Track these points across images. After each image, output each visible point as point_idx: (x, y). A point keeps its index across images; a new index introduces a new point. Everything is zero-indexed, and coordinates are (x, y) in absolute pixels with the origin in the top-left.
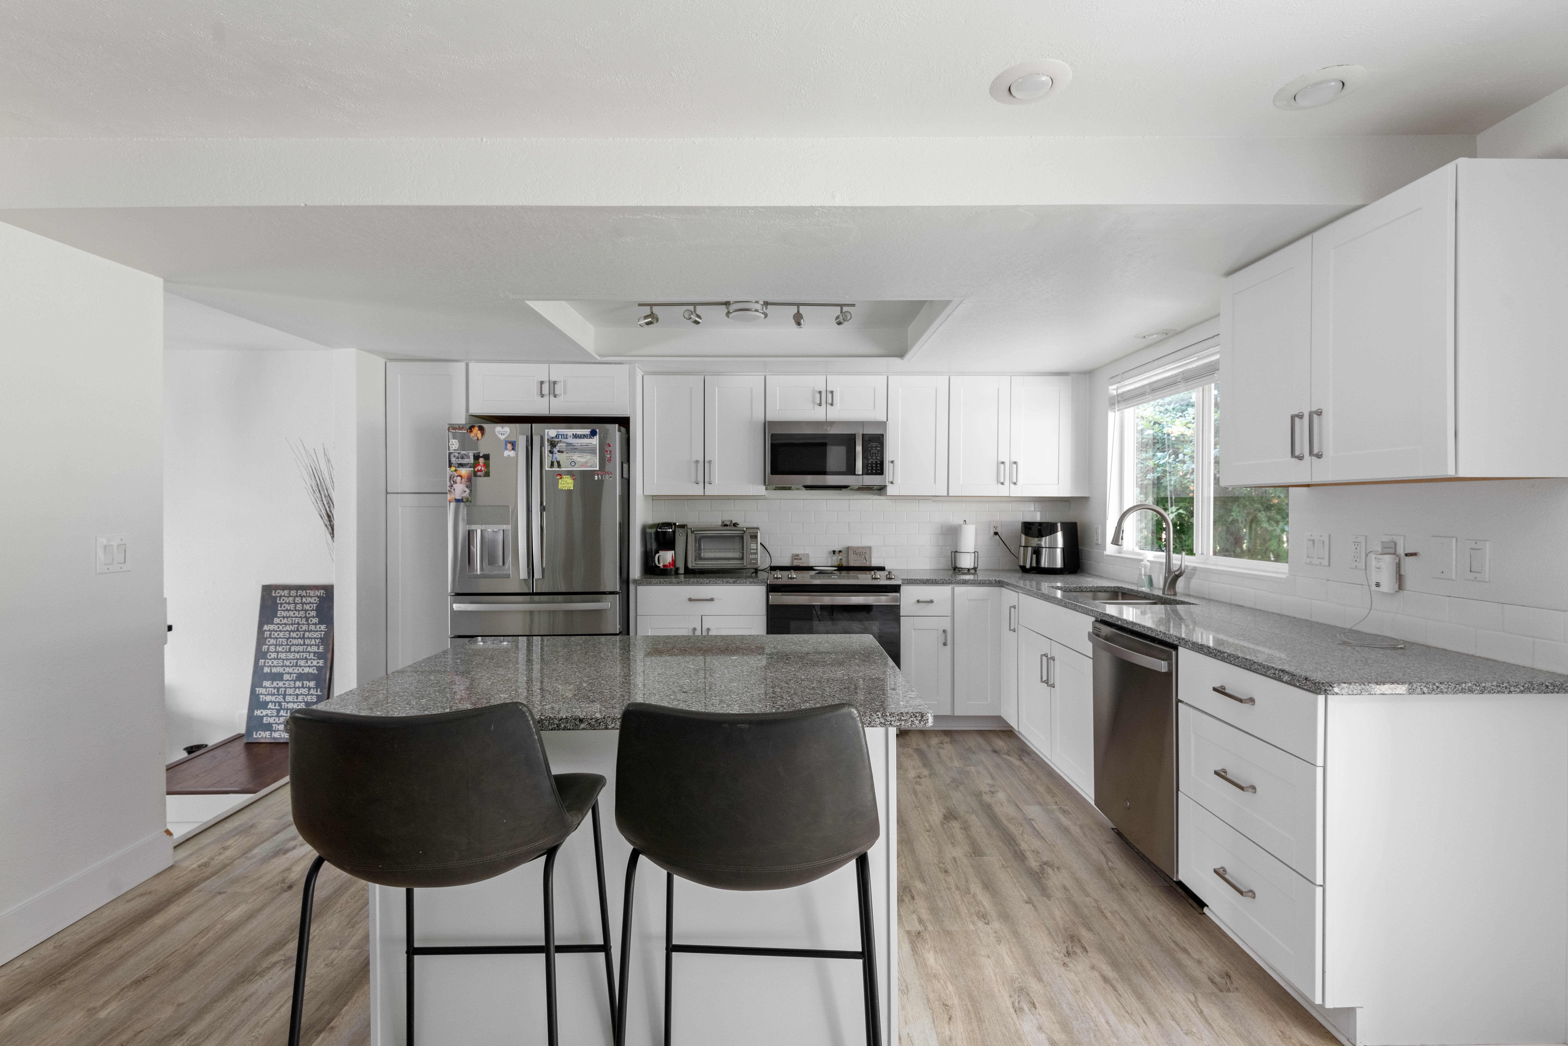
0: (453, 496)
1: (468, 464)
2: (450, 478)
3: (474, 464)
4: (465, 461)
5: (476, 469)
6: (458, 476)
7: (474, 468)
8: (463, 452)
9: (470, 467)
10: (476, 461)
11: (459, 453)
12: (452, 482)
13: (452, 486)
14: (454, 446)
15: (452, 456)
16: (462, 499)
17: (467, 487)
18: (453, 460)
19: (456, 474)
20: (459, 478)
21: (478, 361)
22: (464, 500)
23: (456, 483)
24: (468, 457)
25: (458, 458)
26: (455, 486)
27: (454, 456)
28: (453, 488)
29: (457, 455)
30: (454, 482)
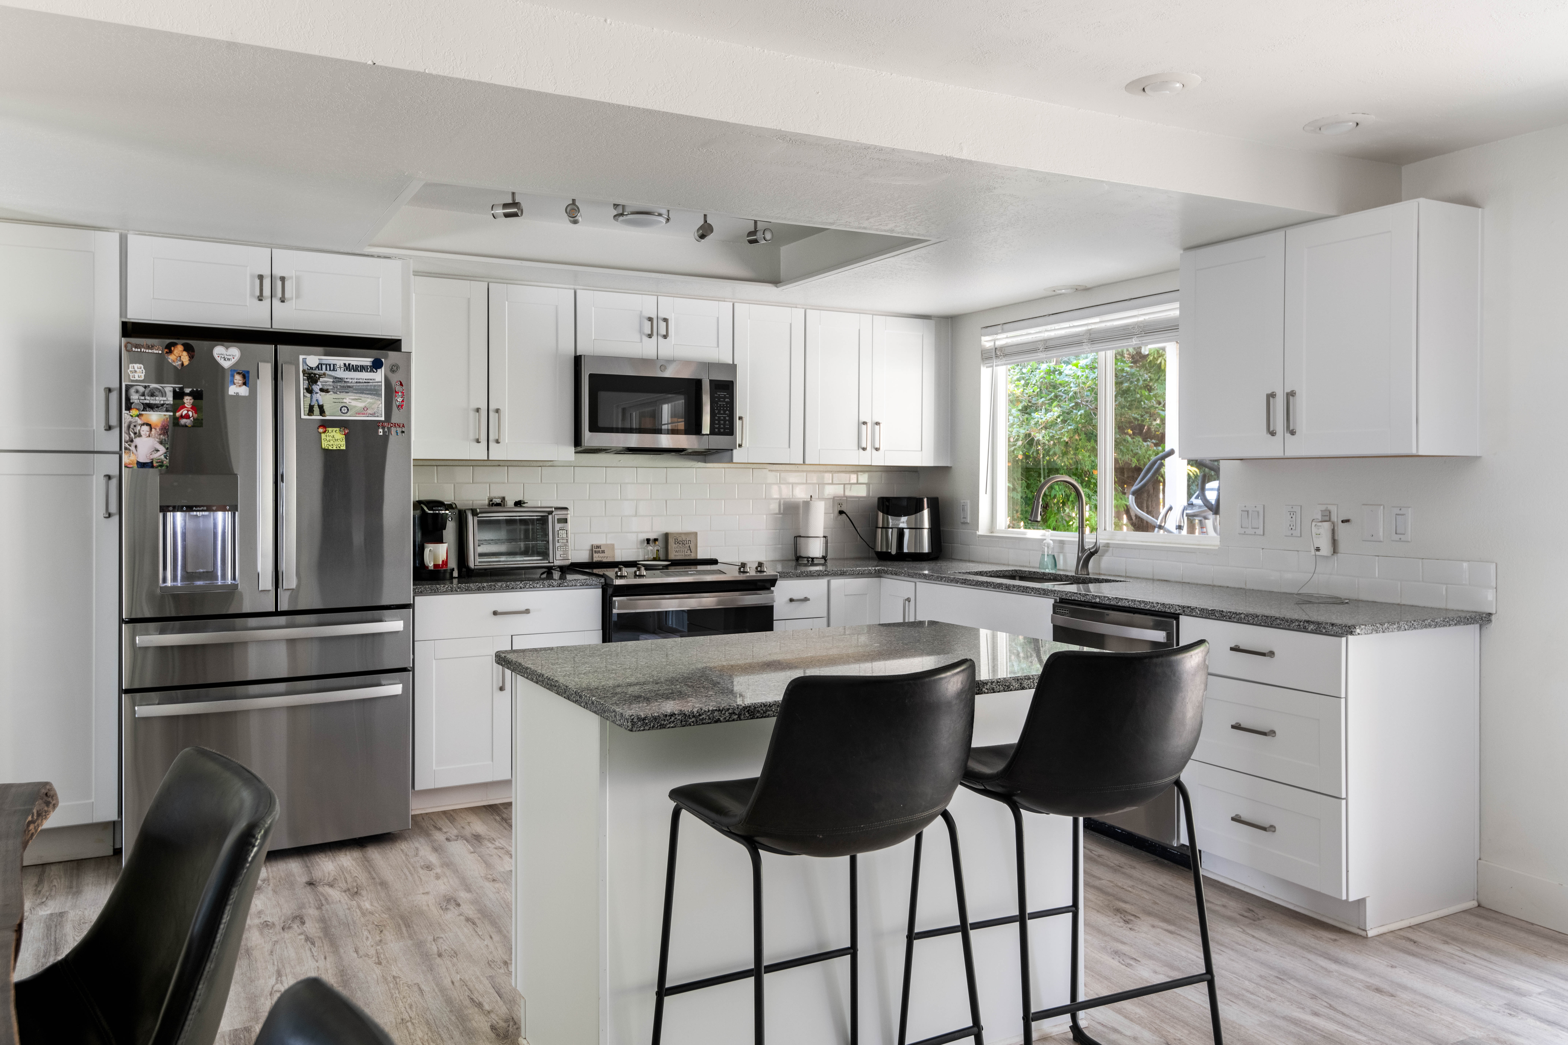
0: (133, 458)
1: (163, 405)
2: (129, 427)
3: (174, 405)
4: (158, 400)
5: (178, 414)
6: (143, 424)
7: (175, 412)
8: (153, 386)
9: (167, 411)
10: (178, 401)
11: (145, 387)
12: (132, 435)
13: (132, 441)
14: (136, 375)
15: (132, 391)
16: (152, 462)
17: (161, 443)
18: (134, 397)
19: (140, 422)
20: (145, 428)
21: (142, 233)
22: (155, 464)
23: (140, 436)
24: (163, 394)
25: (143, 395)
26: (137, 441)
27: (137, 392)
28: (133, 445)
29: (141, 389)
30: (135, 433)
